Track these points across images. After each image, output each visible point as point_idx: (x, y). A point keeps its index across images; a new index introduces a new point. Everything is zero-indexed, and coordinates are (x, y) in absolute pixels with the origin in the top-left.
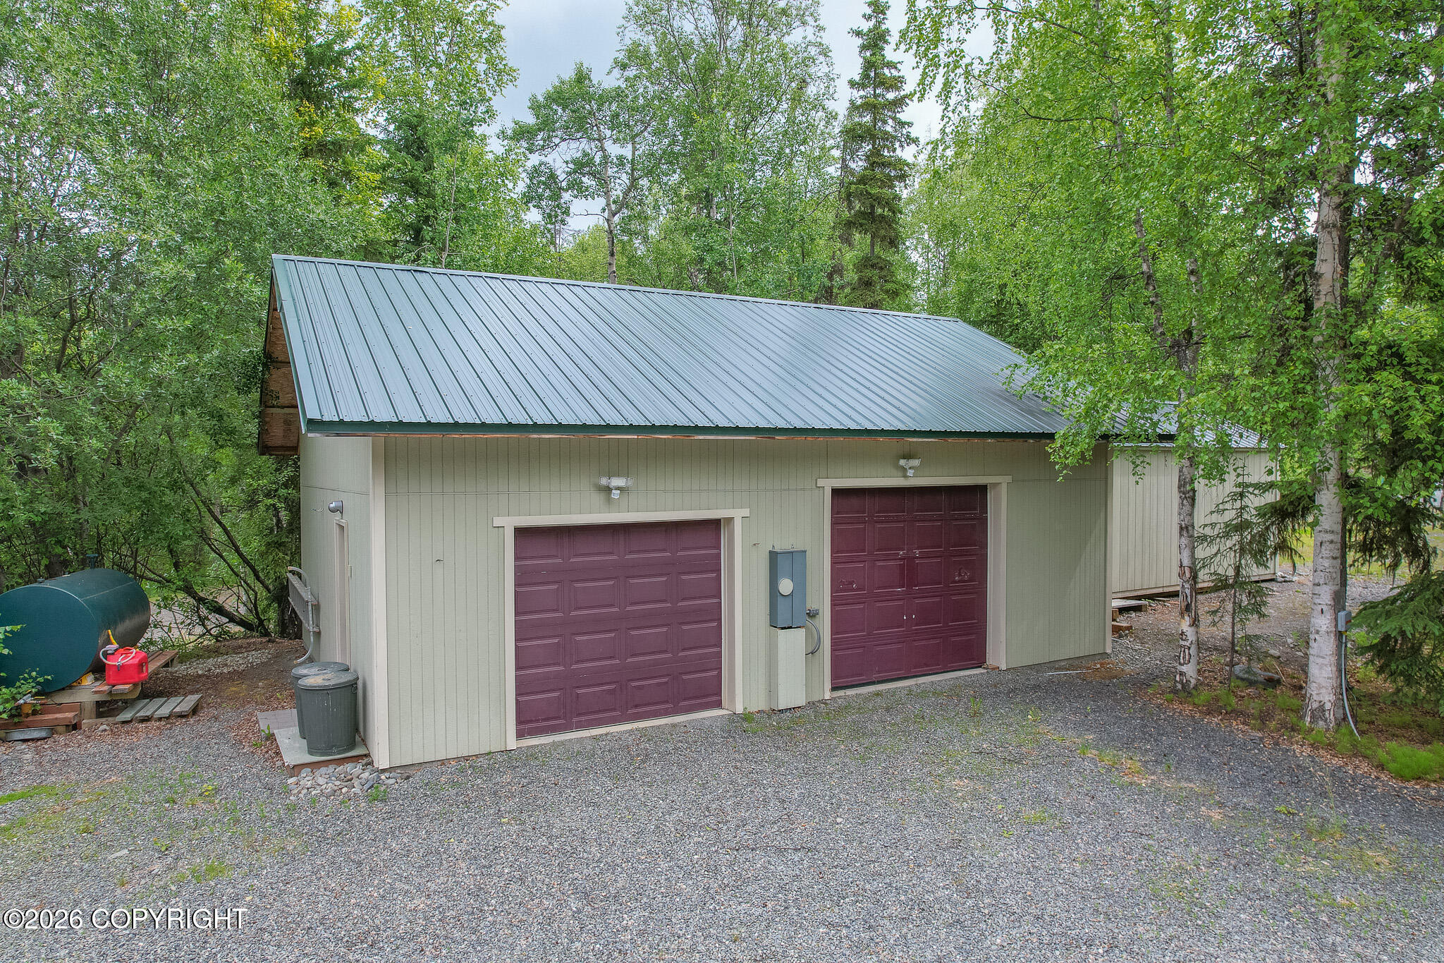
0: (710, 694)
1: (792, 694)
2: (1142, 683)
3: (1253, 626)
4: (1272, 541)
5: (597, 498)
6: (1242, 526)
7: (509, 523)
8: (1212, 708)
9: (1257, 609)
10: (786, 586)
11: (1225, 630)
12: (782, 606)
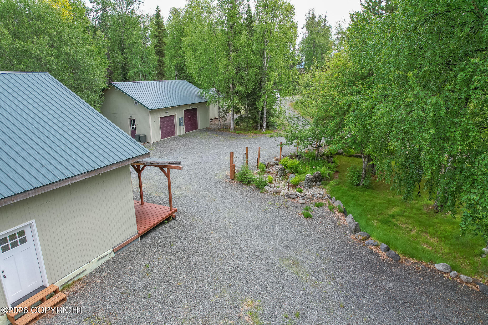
0: (174, 134)
1: (182, 133)
2: (215, 130)
3: (226, 122)
4: (227, 112)
5: (165, 114)
6: (224, 110)
7: (159, 117)
8: (222, 131)
9: (226, 120)
10: (181, 121)
11: (223, 123)
12: (181, 123)
